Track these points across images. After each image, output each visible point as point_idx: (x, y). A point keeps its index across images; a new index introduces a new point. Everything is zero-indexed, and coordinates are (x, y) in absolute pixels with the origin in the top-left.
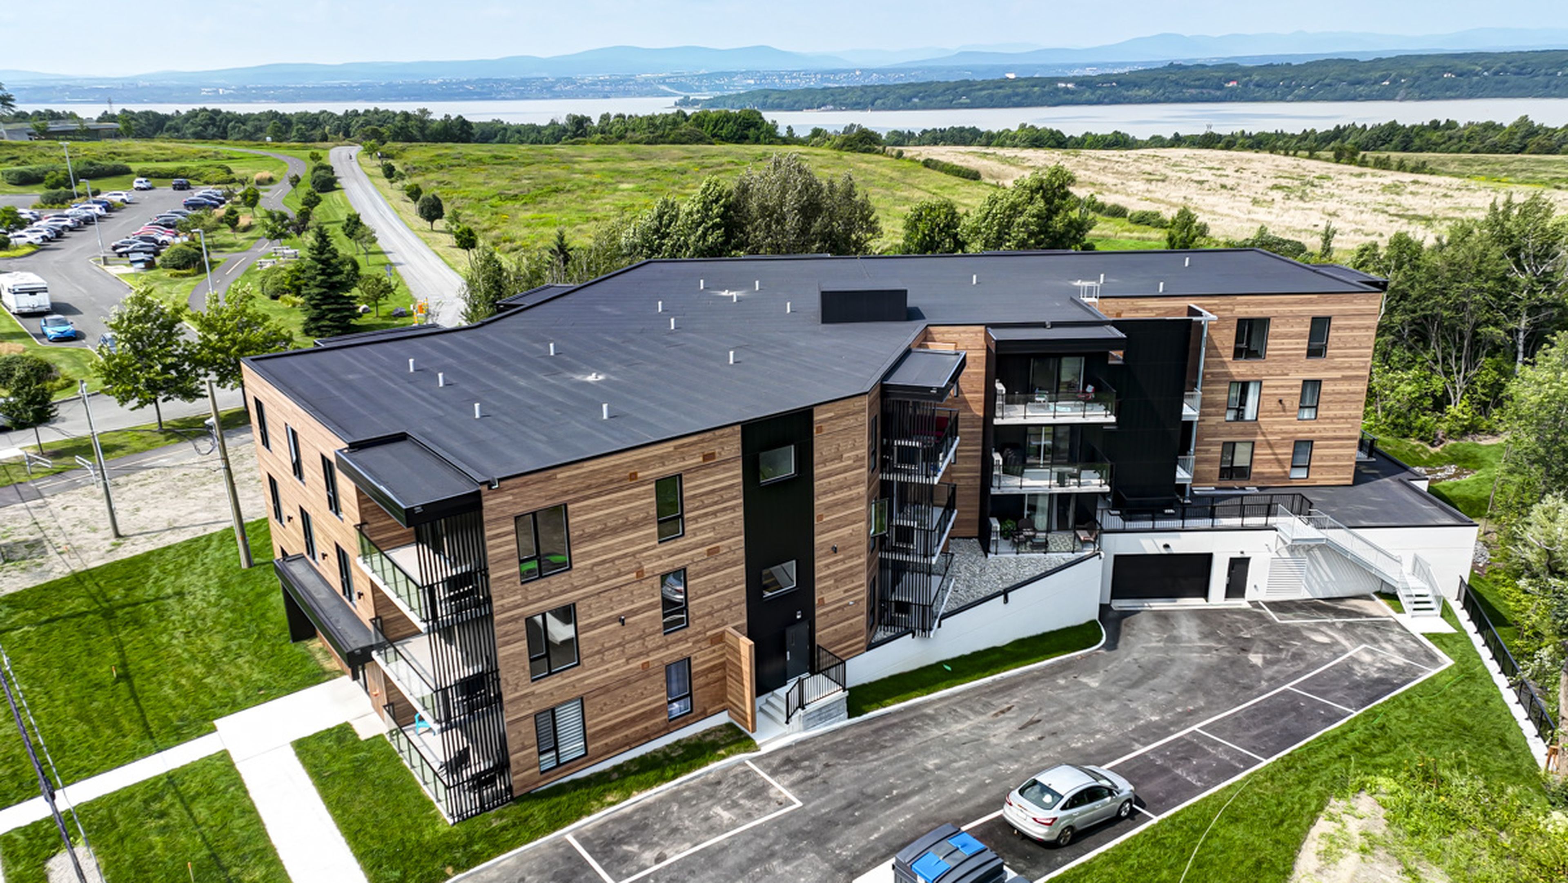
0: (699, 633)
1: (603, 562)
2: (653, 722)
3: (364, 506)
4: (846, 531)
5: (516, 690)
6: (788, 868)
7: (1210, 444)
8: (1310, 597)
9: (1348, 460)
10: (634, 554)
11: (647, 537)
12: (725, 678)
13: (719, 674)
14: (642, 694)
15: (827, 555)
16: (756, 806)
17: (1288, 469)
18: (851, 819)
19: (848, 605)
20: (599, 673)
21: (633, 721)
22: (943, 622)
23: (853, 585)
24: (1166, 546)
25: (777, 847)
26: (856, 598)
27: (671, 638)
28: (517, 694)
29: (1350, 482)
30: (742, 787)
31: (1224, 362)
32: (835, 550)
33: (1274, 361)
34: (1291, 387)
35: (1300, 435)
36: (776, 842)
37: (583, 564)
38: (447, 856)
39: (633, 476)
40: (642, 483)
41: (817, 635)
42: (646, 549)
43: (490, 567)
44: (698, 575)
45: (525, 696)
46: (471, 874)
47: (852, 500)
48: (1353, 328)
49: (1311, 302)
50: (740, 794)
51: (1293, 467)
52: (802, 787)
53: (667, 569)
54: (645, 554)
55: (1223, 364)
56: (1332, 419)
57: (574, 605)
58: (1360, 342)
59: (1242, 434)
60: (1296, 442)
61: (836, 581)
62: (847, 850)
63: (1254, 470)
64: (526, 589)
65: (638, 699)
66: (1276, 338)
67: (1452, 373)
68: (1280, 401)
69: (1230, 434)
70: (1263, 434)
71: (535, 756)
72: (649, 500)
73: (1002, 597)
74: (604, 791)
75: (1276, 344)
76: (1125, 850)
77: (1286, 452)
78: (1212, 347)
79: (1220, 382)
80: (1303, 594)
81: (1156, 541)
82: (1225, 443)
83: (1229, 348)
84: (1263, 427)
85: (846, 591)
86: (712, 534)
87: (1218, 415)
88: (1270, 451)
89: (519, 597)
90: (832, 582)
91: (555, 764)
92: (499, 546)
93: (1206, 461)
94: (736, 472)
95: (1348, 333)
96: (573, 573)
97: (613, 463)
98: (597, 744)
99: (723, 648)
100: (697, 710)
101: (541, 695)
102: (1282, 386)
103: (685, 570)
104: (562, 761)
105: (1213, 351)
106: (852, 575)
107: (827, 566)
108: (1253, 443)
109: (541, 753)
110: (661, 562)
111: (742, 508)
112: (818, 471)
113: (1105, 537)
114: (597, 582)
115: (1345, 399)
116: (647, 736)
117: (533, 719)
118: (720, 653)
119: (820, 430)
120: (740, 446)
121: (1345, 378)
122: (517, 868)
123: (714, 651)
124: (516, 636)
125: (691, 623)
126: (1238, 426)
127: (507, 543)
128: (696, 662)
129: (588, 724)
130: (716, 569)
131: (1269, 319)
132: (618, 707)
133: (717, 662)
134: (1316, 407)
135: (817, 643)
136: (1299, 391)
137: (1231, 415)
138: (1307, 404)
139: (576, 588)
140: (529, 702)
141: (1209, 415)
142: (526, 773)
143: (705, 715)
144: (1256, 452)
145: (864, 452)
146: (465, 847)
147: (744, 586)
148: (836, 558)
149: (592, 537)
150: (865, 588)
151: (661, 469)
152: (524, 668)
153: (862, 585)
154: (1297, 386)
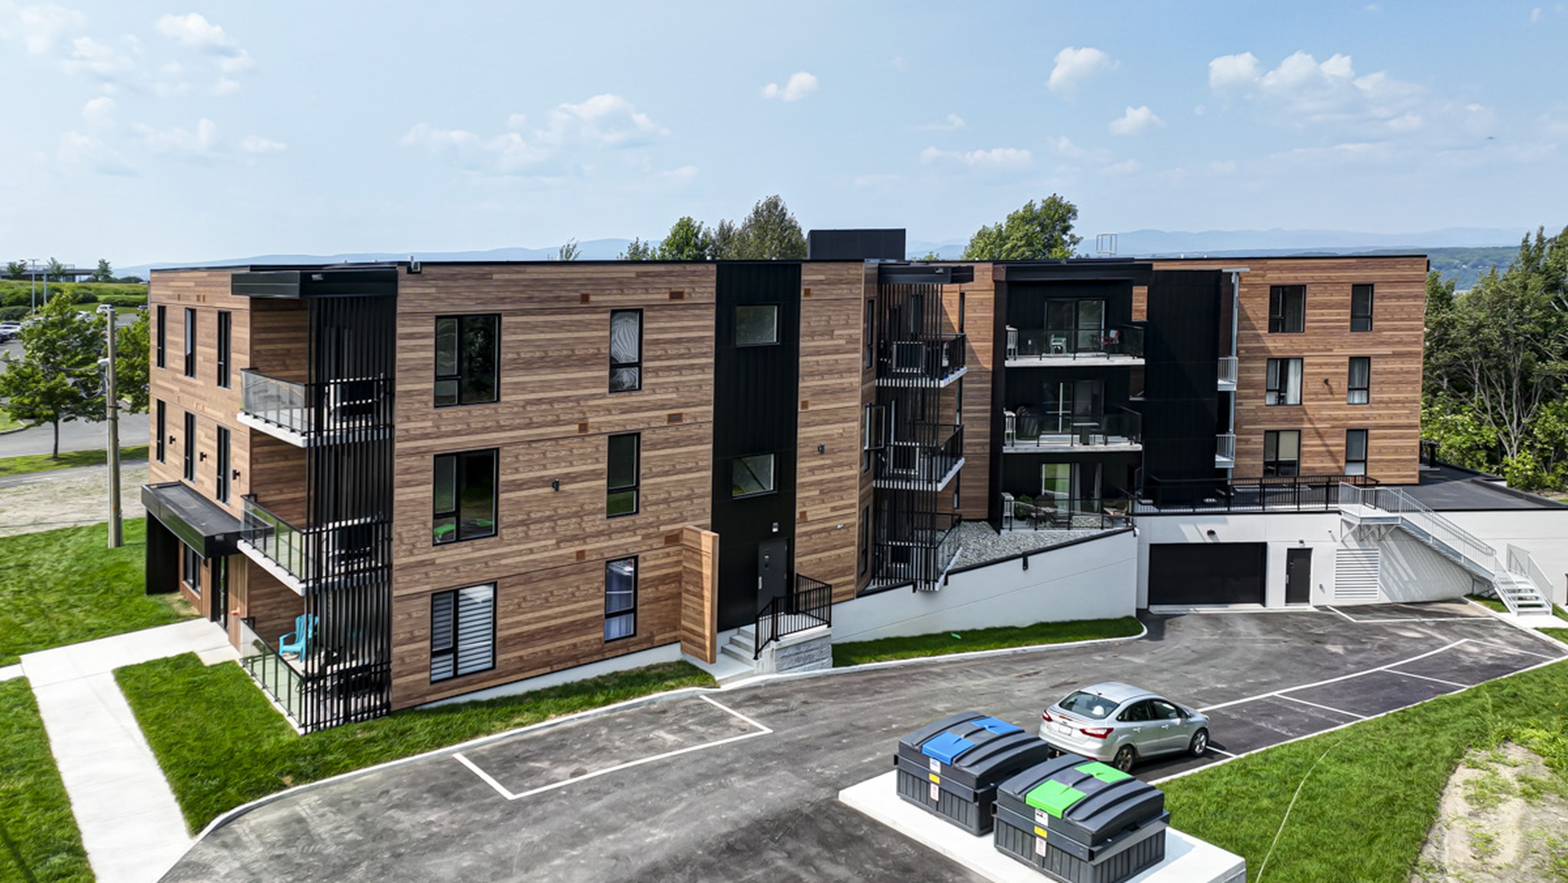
0: (650, 525)
1: (540, 401)
2: (584, 638)
3: (257, 348)
4: (835, 429)
5: (411, 553)
6: (751, 783)
7: (1251, 432)
8: (1389, 601)
9: (1411, 454)
10: (578, 400)
11: (595, 381)
12: (679, 595)
13: (672, 588)
14: (573, 594)
15: (811, 455)
16: (711, 731)
17: (1342, 463)
18: (837, 745)
19: (835, 528)
20: (520, 553)
21: (556, 632)
22: (950, 577)
23: (842, 503)
24: (1211, 533)
25: (737, 765)
26: (846, 521)
27: (617, 523)
28: (412, 559)
29: (1416, 480)
30: (693, 716)
31: (1259, 335)
32: (821, 450)
33: (1315, 334)
34: (1337, 365)
35: (1352, 422)
36: (737, 760)
37: (514, 397)
38: (289, 764)
39: (585, 298)
40: (595, 310)
41: (797, 560)
42: (593, 396)
43: (398, 375)
44: (654, 446)
45: (422, 564)
46: (317, 787)
47: (843, 390)
48: (1399, 297)
49: (1349, 267)
50: (690, 721)
51: (1348, 461)
52: (772, 718)
53: (617, 429)
54: (591, 403)
55: (1258, 337)
56: (1387, 403)
57: (498, 450)
58: (1408, 313)
59: (1285, 420)
60: (1349, 431)
61: (822, 492)
62: (832, 769)
63: (1303, 465)
64: (440, 415)
65: (568, 602)
66: (1314, 307)
67: (1505, 423)
68: (1326, 381)
69: (1272, 421)
70: (1310, 421)
71: (426, 656)
72: (601, 334)
73: (1021, 560)
74: (512, 712)
75: (1315, 315)
76: (1206, 778)
77: (1338, 443)
78: (1244, 318)
79: (1255, 359)
80: (1380, 598)
81: (1200, 527)
82: (1267, 432)
83: (1264, 319)
84: (1309, 412)
85: (834, 509)
86: (674, 396)
87: (1256, 397)
88: (1319, 442)
89: (430, 424)
90: (817, 493)
91: (451, 674)
92: (412, 350)
93: (1247, 453)
94: (707, 323)
95: (1394, 303)
96: (501, 408)
97: (562, 276)
98: (510, 656)
99: (679, 553)
100: (642, 635)
101: (444, 566)
102: (1326, 364)
103: (638, 435)
104: (460, 672)
105: (1245, 323)
106: (840, 489)
107: (812, 470)
108: (1299, 431)
109: (434, 655)
110: (610, 418)
111: (712, 371)
112: (804, 344)
113: (1139, 520)
114: (529, 425)
115: (1400, 380)
116: (574, 658)
117: (428, 600)
118: (676, 558)
119: (808, 292)
120: (714, 290)
121: (1395, 355)
122: (381, 782)
123: (668, 555)
124: (419, 477)
125: (641, 510)
126: (1280, 412)
127: (423, 348)
128: (645, 564)
129: (500, 622)
130: (677, 443)
131: (1305, 286)
132: (542, 607)
133: (670, 570)
134: (1367, 389)
135: (796, 571)
136: (1346, 370)
137: (1271, 399)
138: (1357, 386)
139: (501, 428)
140: (426, 574)
141: (1246, 397)
142: (410, 678)
143: (651, 644)
144: (1303, 442)
145: (858, 332)
146: (314, 755)
147: (709, 473)
148: (822, 462)
149: (529, 365)
150: (856, 510)
151: (619, 297)
152: (425, 523)
153: (852, 506)
154: (1343, 364)
